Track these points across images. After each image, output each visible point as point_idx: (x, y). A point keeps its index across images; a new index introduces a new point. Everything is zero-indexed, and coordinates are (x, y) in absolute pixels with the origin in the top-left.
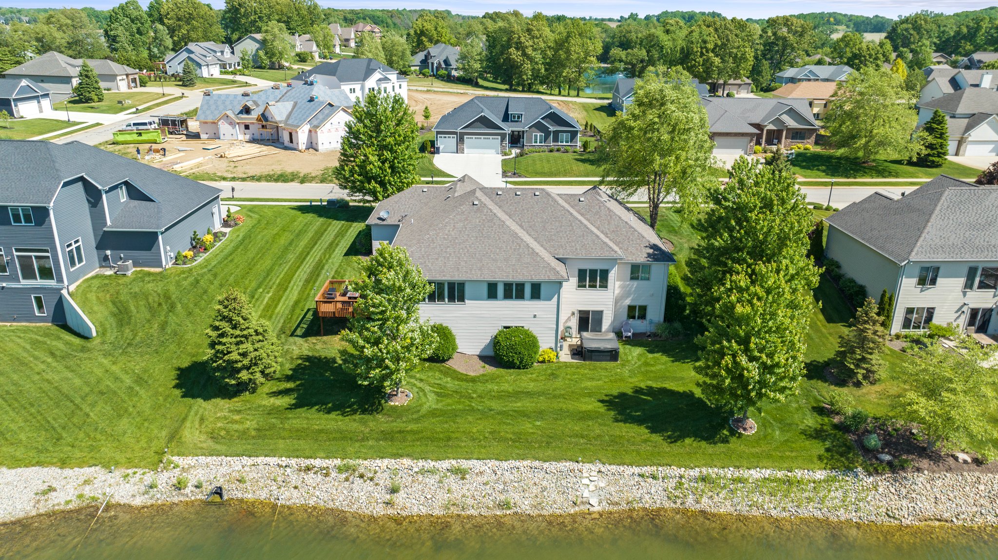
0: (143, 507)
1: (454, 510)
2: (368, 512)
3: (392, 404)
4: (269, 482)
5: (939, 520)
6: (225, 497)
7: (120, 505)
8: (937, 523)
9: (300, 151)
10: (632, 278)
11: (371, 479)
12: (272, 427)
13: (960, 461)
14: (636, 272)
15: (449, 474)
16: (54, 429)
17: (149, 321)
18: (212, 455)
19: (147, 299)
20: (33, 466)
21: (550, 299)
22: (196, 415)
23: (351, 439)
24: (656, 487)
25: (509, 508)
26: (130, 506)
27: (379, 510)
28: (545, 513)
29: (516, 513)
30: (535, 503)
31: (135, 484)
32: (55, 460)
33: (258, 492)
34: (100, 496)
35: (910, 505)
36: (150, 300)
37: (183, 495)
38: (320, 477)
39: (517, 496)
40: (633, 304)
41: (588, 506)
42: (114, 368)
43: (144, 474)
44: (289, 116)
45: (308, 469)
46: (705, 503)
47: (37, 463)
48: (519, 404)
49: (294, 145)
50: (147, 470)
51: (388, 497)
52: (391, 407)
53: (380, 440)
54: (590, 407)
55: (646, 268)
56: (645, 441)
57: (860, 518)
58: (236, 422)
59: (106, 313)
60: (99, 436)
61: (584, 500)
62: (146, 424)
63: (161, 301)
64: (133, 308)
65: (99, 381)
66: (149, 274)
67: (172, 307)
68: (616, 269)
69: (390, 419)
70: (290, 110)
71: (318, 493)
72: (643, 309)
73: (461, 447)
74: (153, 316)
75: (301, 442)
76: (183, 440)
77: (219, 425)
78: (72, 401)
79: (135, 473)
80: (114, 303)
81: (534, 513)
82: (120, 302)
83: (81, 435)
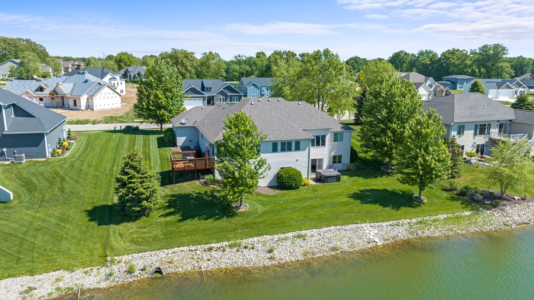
0: (110, 288)
1: (309, 256)
2: (261, 265)
3: (240, 211)
4: (189, 260)
5: (525, 224)
6: (164, 274)
7: (91, 289)
8: (525, 225)
9: (82, 110)
10: (334, 141)
11: (253, 248)
12: (173, 232)
13: (516, 199)
14: (337, 137)
15: (295, 239)
16: (11, 254)
17: (50, 187)
18: (141, 252)
19: (44, 176)
20: (6, 278)
21: (304, 150)
22: (115, 233)
23: (227, 231)
24: (401, 229)
25: (338, 250)
26: (99, 289)
27: (268, 263)
28: (357, 249)
29: (342, 252)
30: (349, 245)
31: (96, 276)
32: (23, 272)
33: (184, 267)
34: (74, 286)
35: (511, 219)
36: (46, 175)
37: (135, 276)
38: (220, 253)
39: (338, 243)
40: (336, 155)
41: (375, 243)
42: (38, 215)
43: (98, 269)
44: (72, 91)
45: (210, 249)
46: (427, 233)
47: (9, 275)
48: (308, 203)
49: (78, 107)
50: (99, 267)
51: (269, 255)
52: (241, 212)
53: (244, 229)
54: (345, 200)
55: (341, 133)
56: (382, 211)
57: (495, 227)
58: (147, 233)
59: (16, 185)
60: (50, 254)
61: (372, 240)
62: (82, 242)
63: (54, 176)
64: (35, 181)
65: (31, 223)
66: (38, 162)
67: (63, 179)
68: (329, 134)
69: (244, 218)
70: (72, 87)
71: (224, 261)
72: (340, 157)
73: (293, 226)
74: (52, 184)
75: (195, 236)
76: (115, 247)
77: (135, 236)
78: (16, 237)
79: (92, 270)
80: (20, 179)
81: (351, 250)
82: (24, 178)
83: (36, 255)
